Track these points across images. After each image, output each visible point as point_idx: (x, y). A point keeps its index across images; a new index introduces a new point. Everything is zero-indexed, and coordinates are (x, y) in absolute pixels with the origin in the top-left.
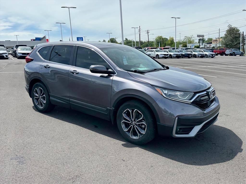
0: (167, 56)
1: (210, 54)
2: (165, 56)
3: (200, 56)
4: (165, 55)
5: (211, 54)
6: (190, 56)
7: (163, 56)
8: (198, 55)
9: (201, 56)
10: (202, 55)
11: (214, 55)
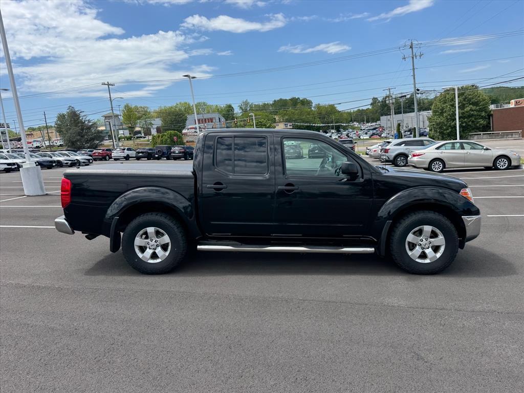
0: (13, 167)
1: (85, 159)
2: (10, 167)
3: (69, 164)
4: (9, 164)
5: (87, 160)
6: (54, 164)
7: (7, 167)
8: (66, 162)
9: (71, 163)
10: (73, 161)
11: (91, 161)
